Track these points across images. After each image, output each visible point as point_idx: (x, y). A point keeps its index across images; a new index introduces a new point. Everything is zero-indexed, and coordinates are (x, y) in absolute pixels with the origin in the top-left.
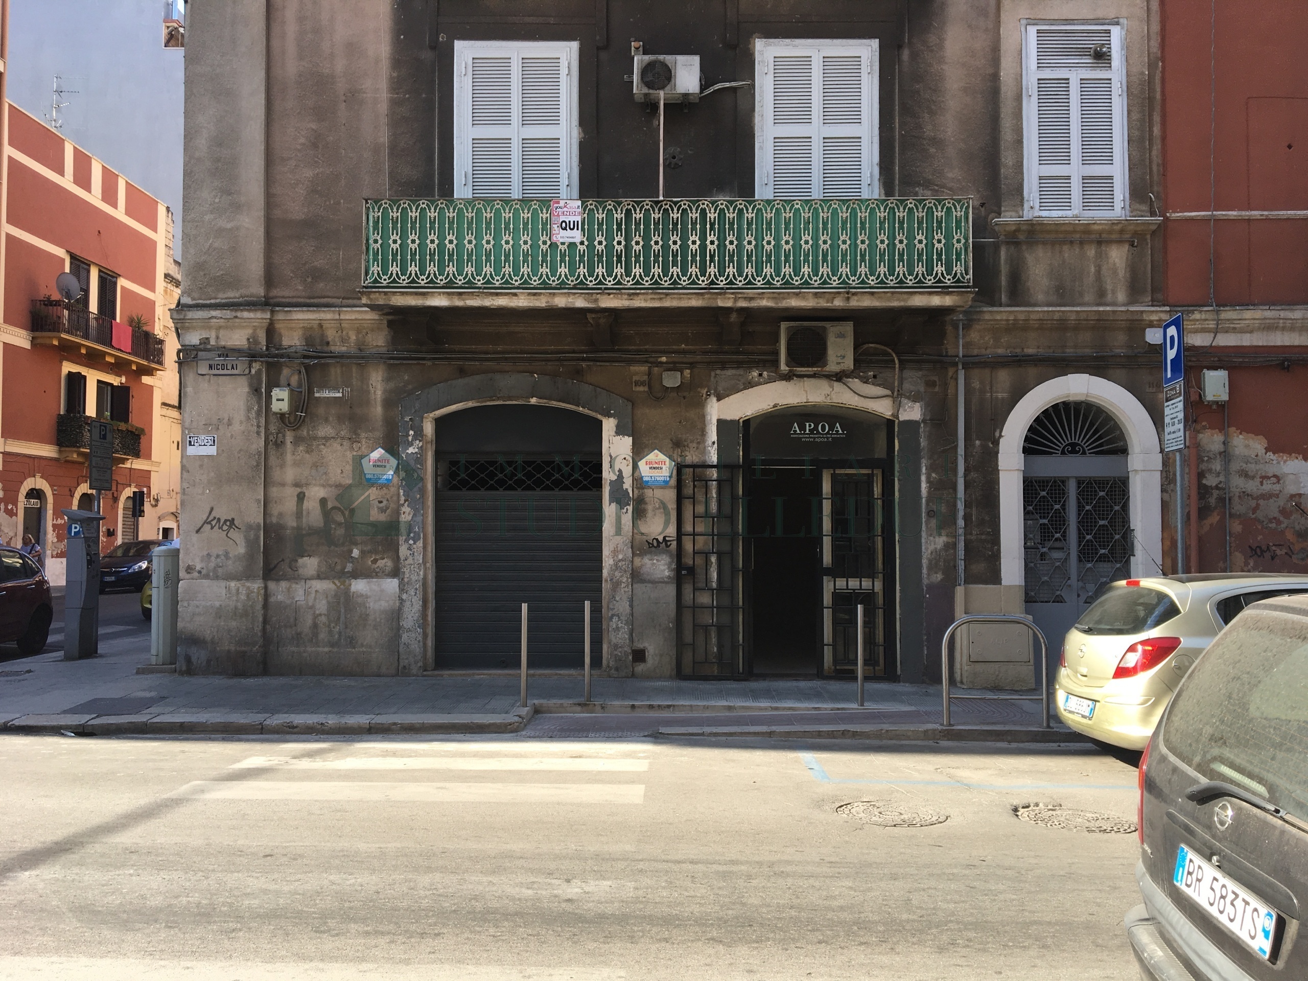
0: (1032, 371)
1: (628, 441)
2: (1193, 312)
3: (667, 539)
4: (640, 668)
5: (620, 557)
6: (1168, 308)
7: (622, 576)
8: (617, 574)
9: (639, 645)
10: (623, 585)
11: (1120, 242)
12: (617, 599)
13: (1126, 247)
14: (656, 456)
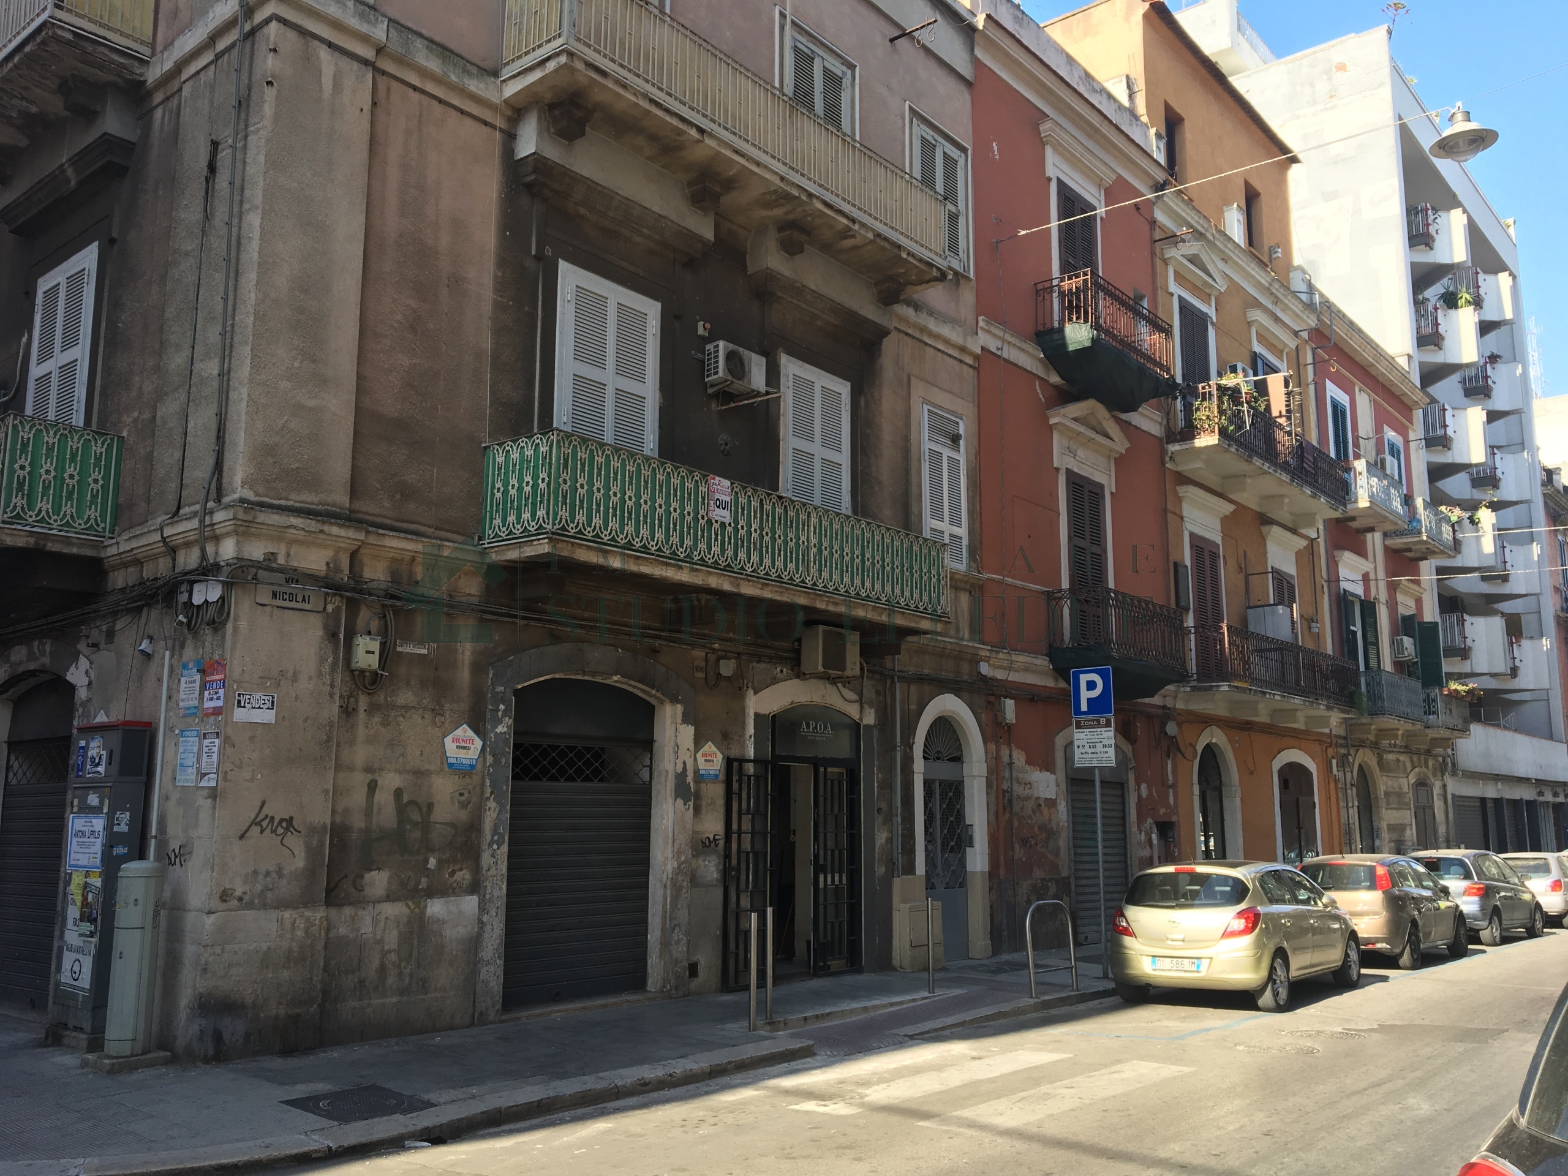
0: (927, 688)
1: (691, 730)
2: (997, 652)
3: (717, 837)
4: (695, 984)
5: (683, 858)
6: (989, 648)
7: (683, 881)
8: (680, 878)
9: (694, 959)
10: (684, 890)
11: (965, 590)
12: (679, 906)
13: (968, 594)
14: (709, 747)
